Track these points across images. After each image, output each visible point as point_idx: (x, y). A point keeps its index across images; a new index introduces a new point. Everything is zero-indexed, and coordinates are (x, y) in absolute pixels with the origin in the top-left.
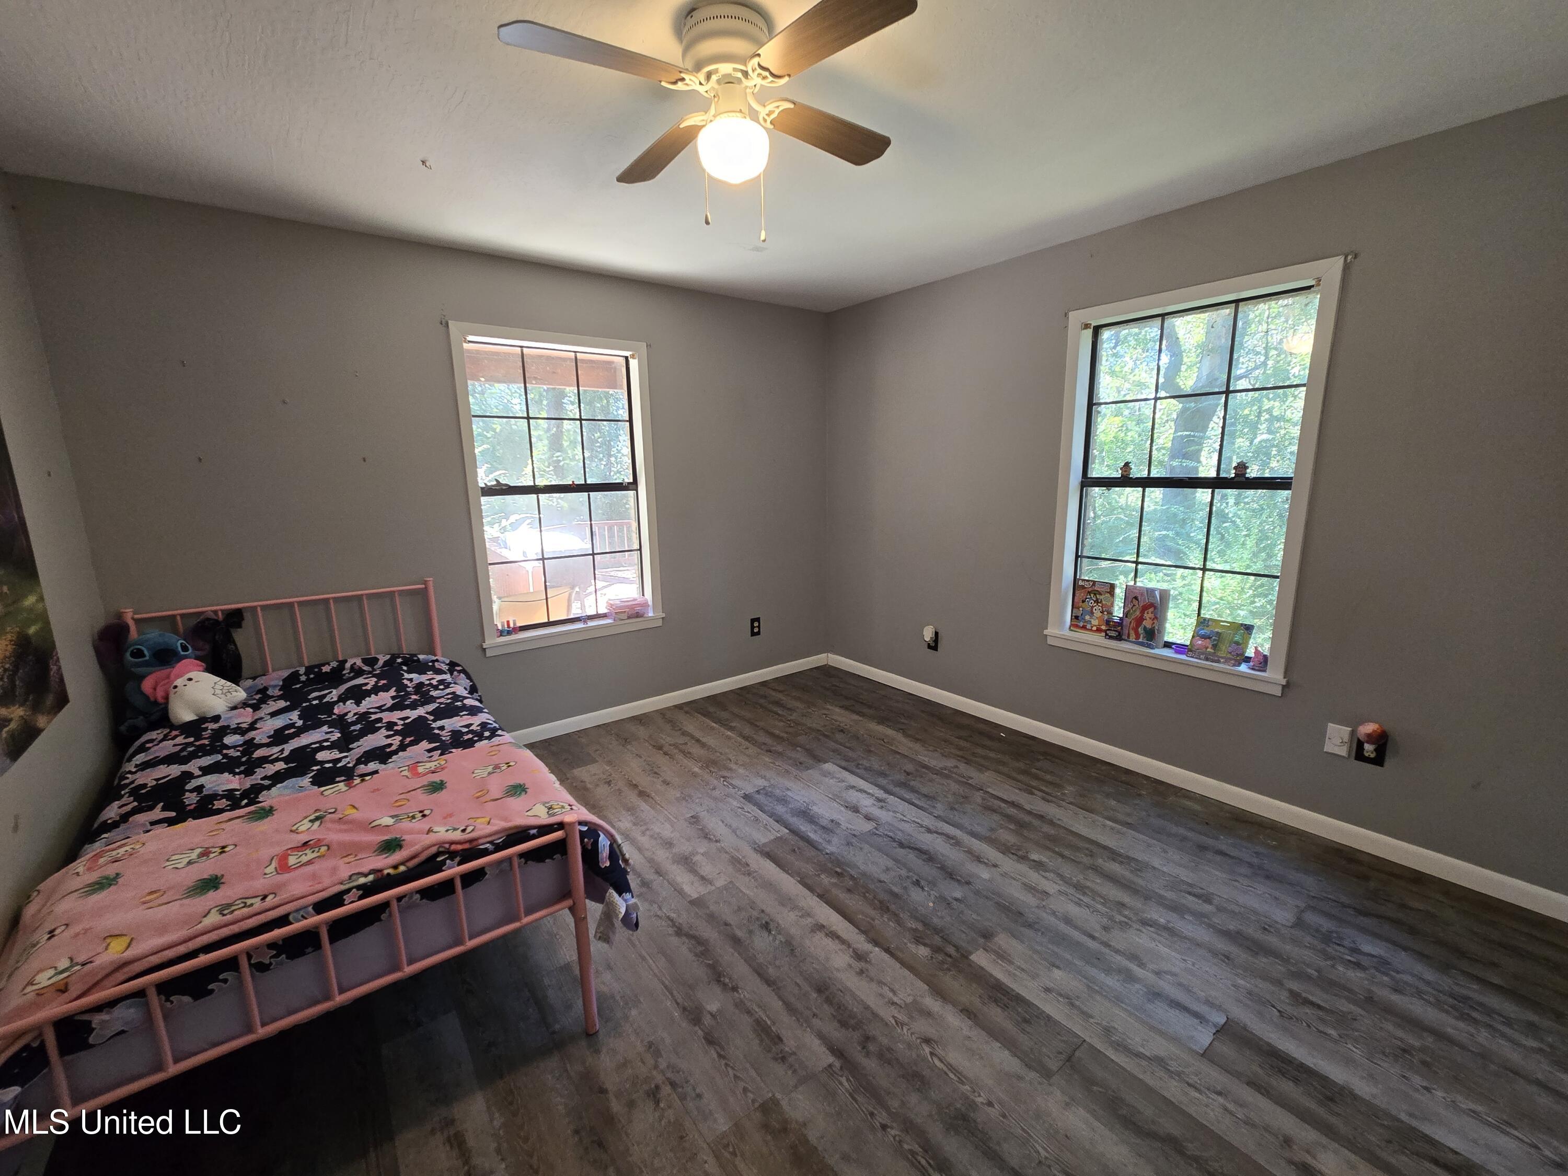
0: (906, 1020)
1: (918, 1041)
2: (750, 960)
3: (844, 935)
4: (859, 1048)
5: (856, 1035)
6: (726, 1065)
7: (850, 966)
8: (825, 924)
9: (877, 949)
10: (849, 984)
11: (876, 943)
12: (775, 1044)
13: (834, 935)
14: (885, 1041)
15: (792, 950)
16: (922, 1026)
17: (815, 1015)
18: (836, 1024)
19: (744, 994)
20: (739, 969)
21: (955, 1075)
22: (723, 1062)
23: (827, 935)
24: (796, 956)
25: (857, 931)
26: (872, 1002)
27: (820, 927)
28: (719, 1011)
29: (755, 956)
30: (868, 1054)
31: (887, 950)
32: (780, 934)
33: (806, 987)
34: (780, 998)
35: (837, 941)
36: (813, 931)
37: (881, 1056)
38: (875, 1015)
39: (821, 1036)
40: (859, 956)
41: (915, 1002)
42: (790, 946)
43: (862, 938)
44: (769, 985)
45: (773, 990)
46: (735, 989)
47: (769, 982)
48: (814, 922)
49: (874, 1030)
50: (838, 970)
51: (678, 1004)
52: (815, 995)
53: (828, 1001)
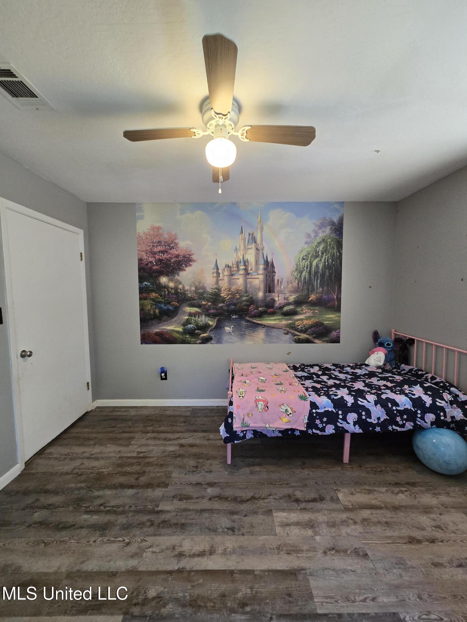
0: (141, 545)
1: (132, 541)
2: (218, 511)
3: (196, 559)
4: (152, 519)
5: (157, 522)
6: (187, 483)
7: (180, 546)
8: (212, 556)
9: (176, 568)
10: (174, 537)
11: (180, 571)
12: (180, 498)
13: (202, 554)
14: (145, 530)
15: (210, 530)
16: (132, 549)
17: (177, 515)
18: (166, 519)
19: (205, 501)
20: (216, 505)
21: (112, 541)
22: (189, 483)
23: (204, 551)
24: (206, 528)
25: (194, 569)
26: (160, 539)
27: (212, 552)
28: (205, 491)
29: (219, 514)
30: (148, 520)
31: (170, 572)
32: (223, 531)
33: (188, 521)
34: (193, 510)
35: (197, 553)
36: (212, 547)
37: (143, 524)
38: (155, 535)
39: (168, 512)
40: (181, 555)
41: (142, 556)
42: (213, 530)
43: (188, 567)
44: (201, 510)
45: (198, 510)
46: (210, 500)
47: (202, 511)
48: (217, 553)
49: (151, 530)
50: (184, 539)
51: (219, 483)
52: (183, 521)
53: (176, 524)
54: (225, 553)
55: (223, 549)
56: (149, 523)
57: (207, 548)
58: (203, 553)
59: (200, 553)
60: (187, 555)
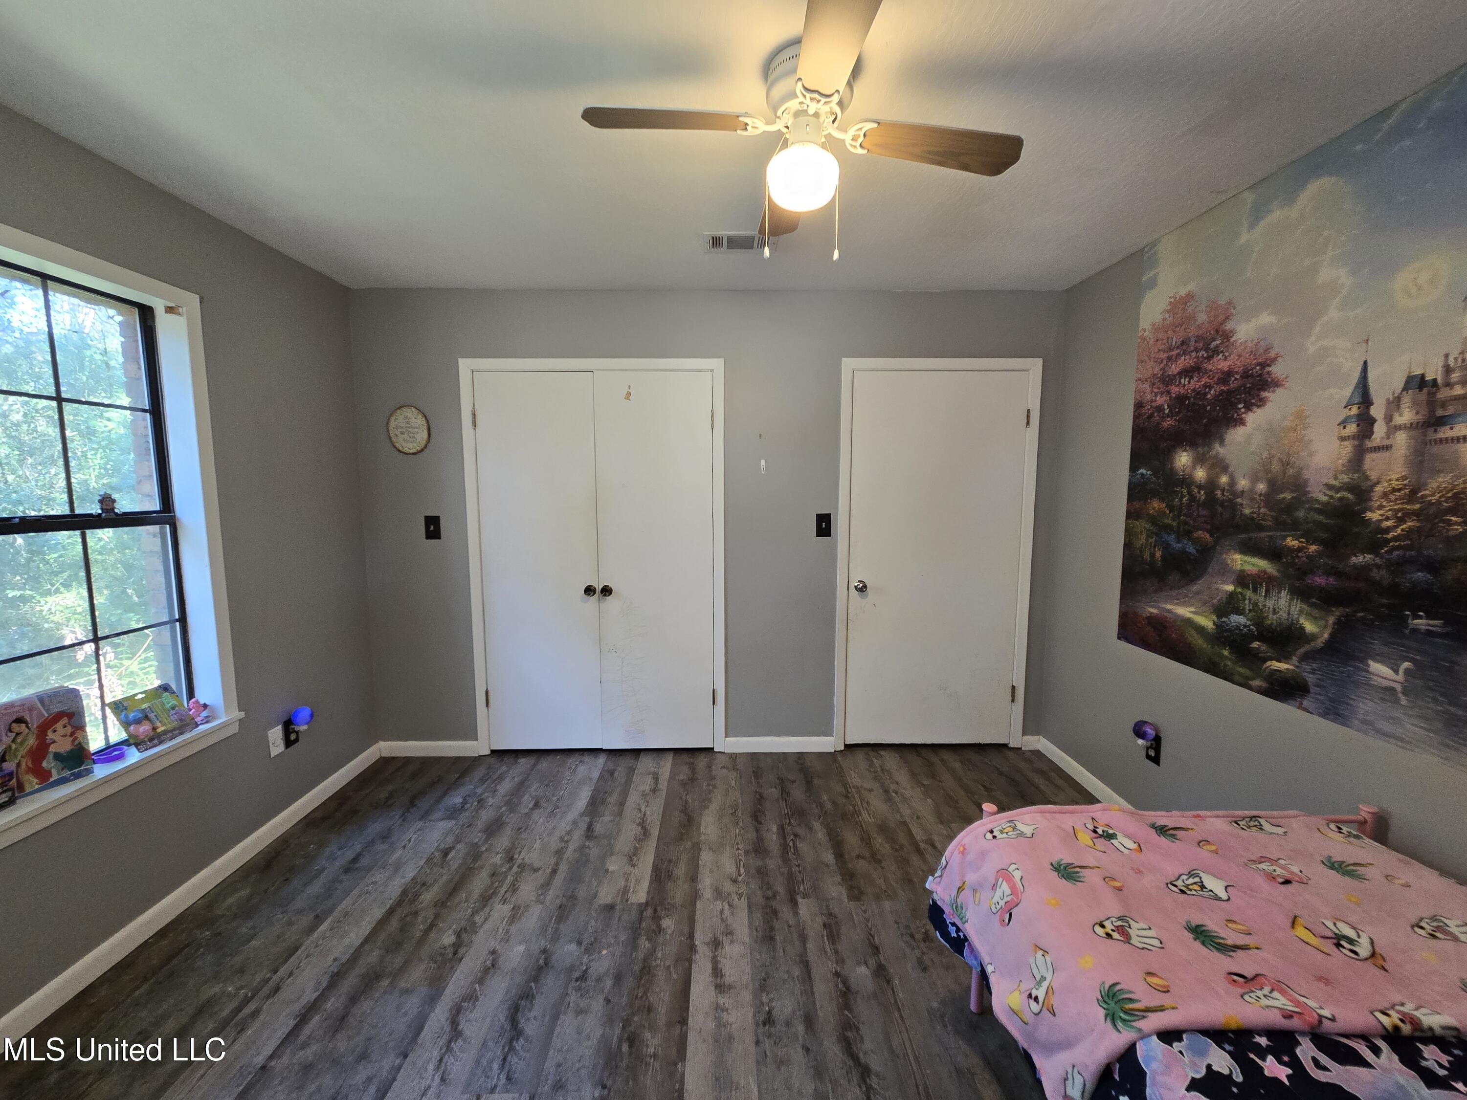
0: (734, 895)
1: (740, 883)
2: (809, 993)
3: (709, 966)
4: (778, 897)
5: (774, 904)
6: (871, 929)
7: (732, 942)
8: (713, 988)
9: (696, 943)
10: (747, 930)
11: (692, 948)
12: (830, 925)
13: (717, 972)
14: (759, 893)
15: (765, 980)
16: (728, 887)
17: (789, 926)
18: (779, 915)
19: (833, 966)
20: (823, 988)
21: (740, 863)
22: (872, 933)
23: (722, 976)
24: (767, 973)
25: (694, 965)
26: (743, 913)
27: (721, 988)
28: (859, 964)
29: (801, 994)
30: (776, 892)
31: (691, 936)
32: (762, 1004)
33: (779, 945)
34: (805, 948)
35: (720, 966)
36: (730, 987)
37: (770, 888)
38: (749, 907)
39: (796, 913)
40: (716, 944)
41: (716, 899)
42: (763, 985)
43: (697, 957)
44: (807, 962)
45: (807, 957)
46: (837, 974)
47: (806, 965)
48: (720, 996)
49: (759, 898)
50: (744, 944)
51: (893, 989)
52: (778, 938)
53: (772, 929)
54: (719, 1008)
55: (727, 1005)
56: (770, 893)
57: (727, 980)
58: (719, 975)
59: (719, 970)
60: (716, 954)
